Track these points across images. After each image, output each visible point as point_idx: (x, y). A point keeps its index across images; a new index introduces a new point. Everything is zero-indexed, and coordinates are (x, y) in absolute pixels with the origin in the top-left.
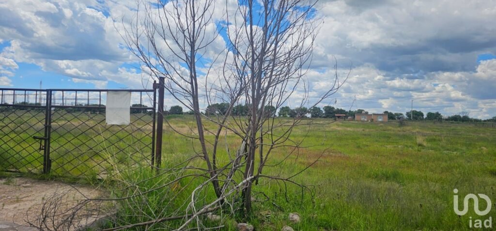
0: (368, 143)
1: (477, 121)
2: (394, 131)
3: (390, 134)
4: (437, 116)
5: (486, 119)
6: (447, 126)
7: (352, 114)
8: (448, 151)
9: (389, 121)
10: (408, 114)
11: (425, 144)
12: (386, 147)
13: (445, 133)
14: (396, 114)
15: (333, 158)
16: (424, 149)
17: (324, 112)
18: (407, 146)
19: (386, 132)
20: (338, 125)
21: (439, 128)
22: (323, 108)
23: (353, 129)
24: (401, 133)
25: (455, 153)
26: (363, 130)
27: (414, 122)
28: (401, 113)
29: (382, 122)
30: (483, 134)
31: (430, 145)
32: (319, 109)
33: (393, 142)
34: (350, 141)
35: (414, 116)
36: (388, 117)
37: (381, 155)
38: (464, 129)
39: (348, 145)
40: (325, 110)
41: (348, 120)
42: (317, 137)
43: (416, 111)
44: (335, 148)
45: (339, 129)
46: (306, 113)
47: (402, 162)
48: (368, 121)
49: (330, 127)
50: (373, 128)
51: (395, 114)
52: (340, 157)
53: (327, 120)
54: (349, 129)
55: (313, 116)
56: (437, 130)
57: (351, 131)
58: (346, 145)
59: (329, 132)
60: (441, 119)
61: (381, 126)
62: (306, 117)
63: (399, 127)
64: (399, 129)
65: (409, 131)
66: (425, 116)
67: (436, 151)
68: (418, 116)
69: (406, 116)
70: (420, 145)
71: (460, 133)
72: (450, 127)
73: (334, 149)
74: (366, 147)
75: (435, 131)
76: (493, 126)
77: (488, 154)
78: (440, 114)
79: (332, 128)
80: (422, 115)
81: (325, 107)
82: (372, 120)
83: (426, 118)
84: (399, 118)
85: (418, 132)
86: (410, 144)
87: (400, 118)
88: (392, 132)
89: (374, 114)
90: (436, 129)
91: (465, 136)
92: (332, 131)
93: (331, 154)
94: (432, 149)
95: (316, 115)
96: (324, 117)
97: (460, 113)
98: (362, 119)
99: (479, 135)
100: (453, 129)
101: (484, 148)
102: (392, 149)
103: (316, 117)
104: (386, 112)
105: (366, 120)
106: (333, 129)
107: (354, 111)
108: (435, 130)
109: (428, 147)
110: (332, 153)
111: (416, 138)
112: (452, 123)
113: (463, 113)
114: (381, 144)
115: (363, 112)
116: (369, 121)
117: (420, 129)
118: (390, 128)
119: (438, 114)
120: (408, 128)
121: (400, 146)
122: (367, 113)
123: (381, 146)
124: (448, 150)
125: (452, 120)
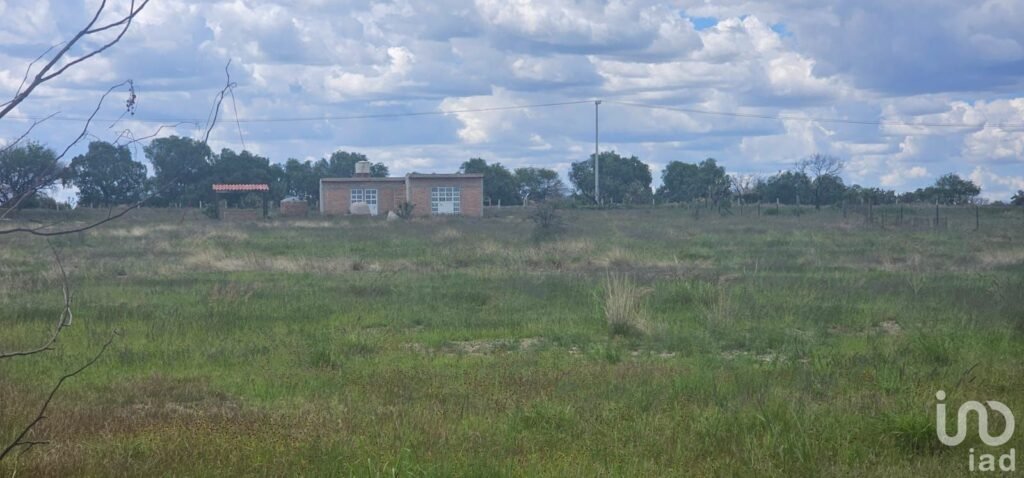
0: (373, 336)
1: (875, 200)
2: (506, 262)
3: (486, 281)
4: (708, 182)
5: (913, 190)
6: (748, 231)
7: (302, 179)
8: (736, 353)
9: (487, 214)
10: (579, 172)
11: (642, 323)
12: (460, 354)
13: (735, 262)
14: (525, 175)
15: (174, 431)
16: (634, 347)
17: (151, 172)
18: (558, 339)
19: (470, 271)
20: (226, 246)
21: (714, 238)
22: (148, 151)
23: (303, 262)
24: (539, 274)
25: (768, 359)
26: (356, 267)
27: (605, 214)
28: (548, 167)
29: (451, 220)
30: (895, 261)
31: (666, 325)
32: (124, 152)
33: (495, 325)
34: (280, 330)
35: (609, 181)
36: (487, 193)
37: (429, 396)
38: (818, 238)
39: (265, 350)
40: (158, 162)
41: (284, 217)
42: (100, 318)
43: (617, 158)
44: (195, 373)
45: (230, 264)
46: (49, 182)
47: (526, 420)
48: (383, 215)
49: (179, 256)
50: (404, 256)
51: (520, 172)
52: (216, 419)
53: (163, 221)
54: (283, 264)
55: (87, 199)
56: (704, 251)
57: (290, 276)
58: (254, 351)
59: (171, 283)
60: (727, 193)
61: (450, 241)
62: (51, 203)
63: (536, 240)
64: (532, 253)
65: (576, 260)
66: (656, 184)
67: (689, 354)
68: (627, 181)
69: (569, 185)
70: (621, 330)
71: (800, 261)
72: (761, 232)
73: (187, 380)
74: (358, 359)
75: (693, 257)
76: (937, 220)
77: (904, 351)
78: (721, 171)
79: (191, 260)
80: (642, 173)
81: (161, 142)
82: (406, 210)
83: (660, 191)
84: (538, 196)
85: (618, 265)
86: (573, 330)
87: (545, 192)
88: (497, 272)
89: (416, 178)
90: (704, 245)
91: (818, 276)
92: (189, 282)
93: (170, 406)
94: (670, 349)
95: (109, 190)
96: (154, 202)
97: (806, 164)
98: (355, 207)
99: (880, 268)
100: (771, 244)
101: (892, 328)
102: (491, 358)
103: (107, 202)
104: (475, 166)
105: (374, 210)
106: (196, 267)
107: (314, 160)
108: (693, 250)
109: (657, 339)
110: (179, 399)
111: (603, 296)
112: (772, 212)
113: (818, 161)
114: (435, 336)
115: (358, 168)
116: (392, 215)
117: (629, 247)
118: (490, 248)
119: (712, 173)
120: (576, 246)
121: (526, 343)
122: (380, 171)
123: (438, 347)
124: (741, 346)
125: (773, 201)
